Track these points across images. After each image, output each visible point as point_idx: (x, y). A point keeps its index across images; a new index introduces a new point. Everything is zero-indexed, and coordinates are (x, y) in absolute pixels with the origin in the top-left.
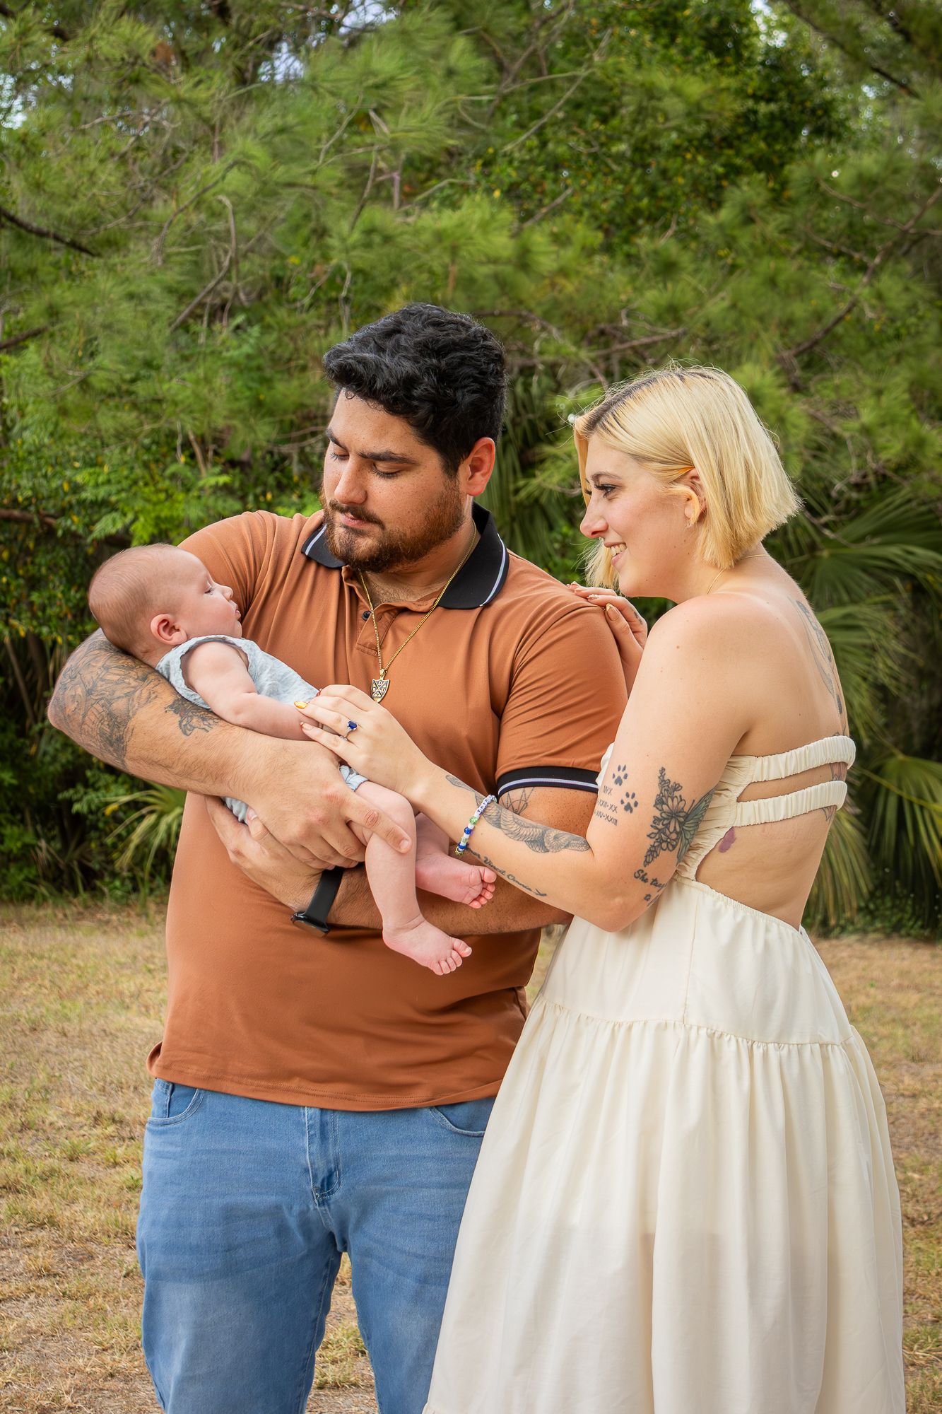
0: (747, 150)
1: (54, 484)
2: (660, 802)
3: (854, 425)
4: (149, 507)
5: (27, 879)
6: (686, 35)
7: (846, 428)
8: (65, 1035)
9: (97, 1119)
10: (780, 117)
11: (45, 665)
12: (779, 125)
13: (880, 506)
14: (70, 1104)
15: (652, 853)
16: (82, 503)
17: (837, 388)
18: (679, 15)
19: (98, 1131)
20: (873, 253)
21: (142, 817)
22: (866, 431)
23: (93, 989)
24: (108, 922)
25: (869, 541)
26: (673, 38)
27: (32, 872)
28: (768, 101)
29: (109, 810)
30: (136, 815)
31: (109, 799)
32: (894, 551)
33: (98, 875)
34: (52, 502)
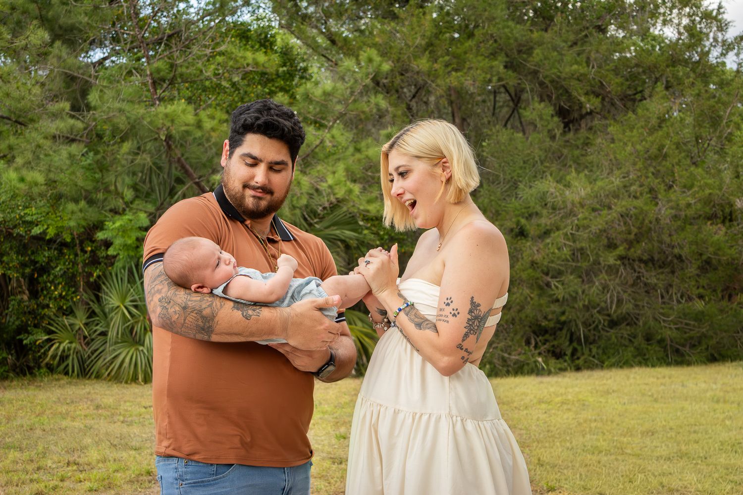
0: (277, 85)
1: (13, 215)
2: (471, 312)
3: (325, 185)
4: (53, 223)
5: (4, 371)
6: (252, 40)
7: (323, 186)
8: (44, 431)
9: (68, 464)
10: (288, 72)
11: (7, 287)
12: (288, 75)
13: (331, 216)
14: (55, 458)
15: (466, 336)
16: (24, 222)
17: (318, 171)
18: (249, 33)
19: (70, 468)
20: (329, 121)
21: (52, 345)
22: (330, 187)
23: (48, 412)
24: (40, 386)
25: (332, 228)
26: (248, 42)
27: (7, 368)
28: (282, 67)
29: (38, 343)
30: (50, 344)
31: (38, 338)
32: (338, 232)
33: (33, 368)
34: (11, 223)
